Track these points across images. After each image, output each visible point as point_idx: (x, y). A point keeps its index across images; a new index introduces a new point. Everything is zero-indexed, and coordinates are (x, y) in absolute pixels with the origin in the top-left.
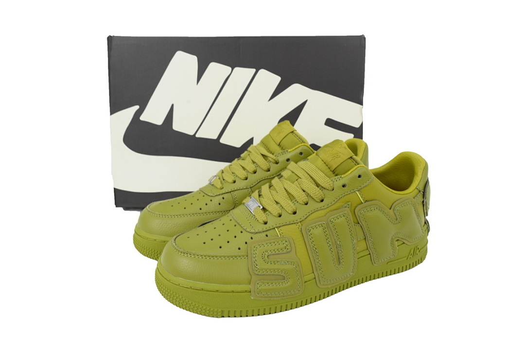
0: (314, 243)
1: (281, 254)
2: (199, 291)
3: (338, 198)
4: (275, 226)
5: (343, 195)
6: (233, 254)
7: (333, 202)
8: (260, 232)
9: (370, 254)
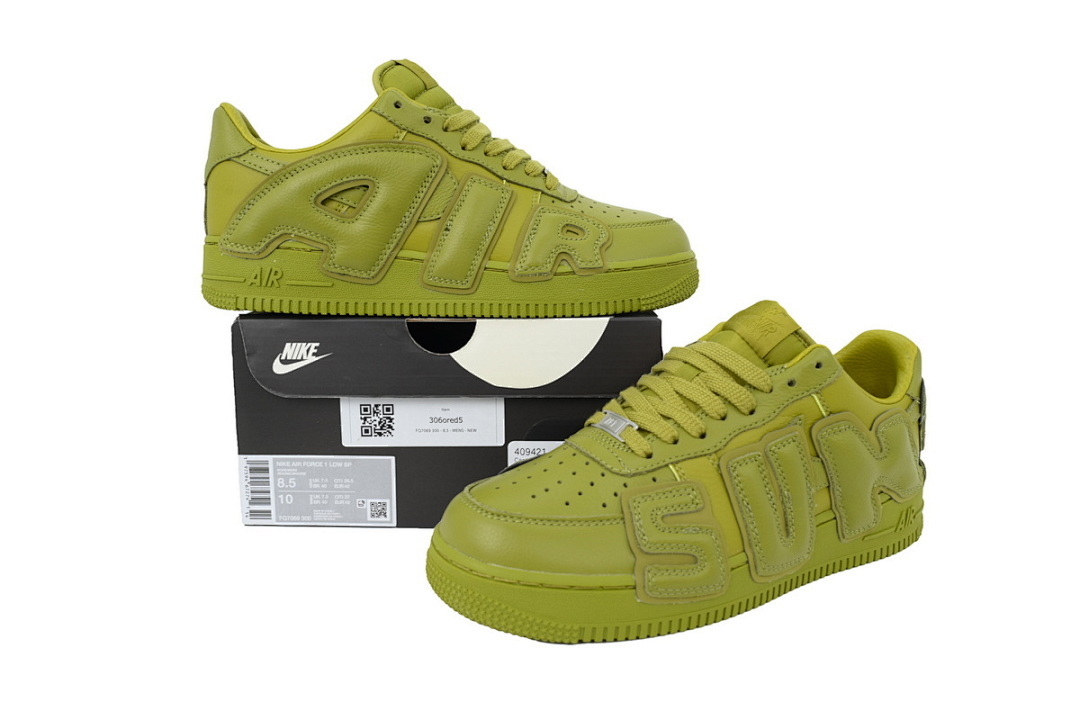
0: (743, 492)
1: (686, 513)
2: (537, 589)
3: (782, 407)
4: (668, 461)
5: (791, 400)
6: (596, 516)
7: (773, 415)
8: (640, 474)
9: (835, 518)
